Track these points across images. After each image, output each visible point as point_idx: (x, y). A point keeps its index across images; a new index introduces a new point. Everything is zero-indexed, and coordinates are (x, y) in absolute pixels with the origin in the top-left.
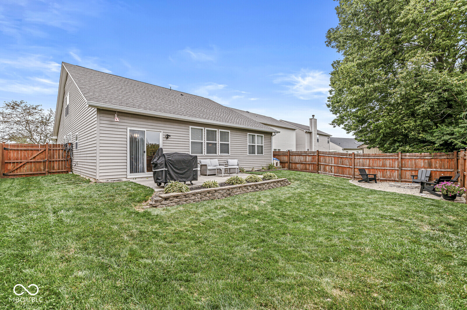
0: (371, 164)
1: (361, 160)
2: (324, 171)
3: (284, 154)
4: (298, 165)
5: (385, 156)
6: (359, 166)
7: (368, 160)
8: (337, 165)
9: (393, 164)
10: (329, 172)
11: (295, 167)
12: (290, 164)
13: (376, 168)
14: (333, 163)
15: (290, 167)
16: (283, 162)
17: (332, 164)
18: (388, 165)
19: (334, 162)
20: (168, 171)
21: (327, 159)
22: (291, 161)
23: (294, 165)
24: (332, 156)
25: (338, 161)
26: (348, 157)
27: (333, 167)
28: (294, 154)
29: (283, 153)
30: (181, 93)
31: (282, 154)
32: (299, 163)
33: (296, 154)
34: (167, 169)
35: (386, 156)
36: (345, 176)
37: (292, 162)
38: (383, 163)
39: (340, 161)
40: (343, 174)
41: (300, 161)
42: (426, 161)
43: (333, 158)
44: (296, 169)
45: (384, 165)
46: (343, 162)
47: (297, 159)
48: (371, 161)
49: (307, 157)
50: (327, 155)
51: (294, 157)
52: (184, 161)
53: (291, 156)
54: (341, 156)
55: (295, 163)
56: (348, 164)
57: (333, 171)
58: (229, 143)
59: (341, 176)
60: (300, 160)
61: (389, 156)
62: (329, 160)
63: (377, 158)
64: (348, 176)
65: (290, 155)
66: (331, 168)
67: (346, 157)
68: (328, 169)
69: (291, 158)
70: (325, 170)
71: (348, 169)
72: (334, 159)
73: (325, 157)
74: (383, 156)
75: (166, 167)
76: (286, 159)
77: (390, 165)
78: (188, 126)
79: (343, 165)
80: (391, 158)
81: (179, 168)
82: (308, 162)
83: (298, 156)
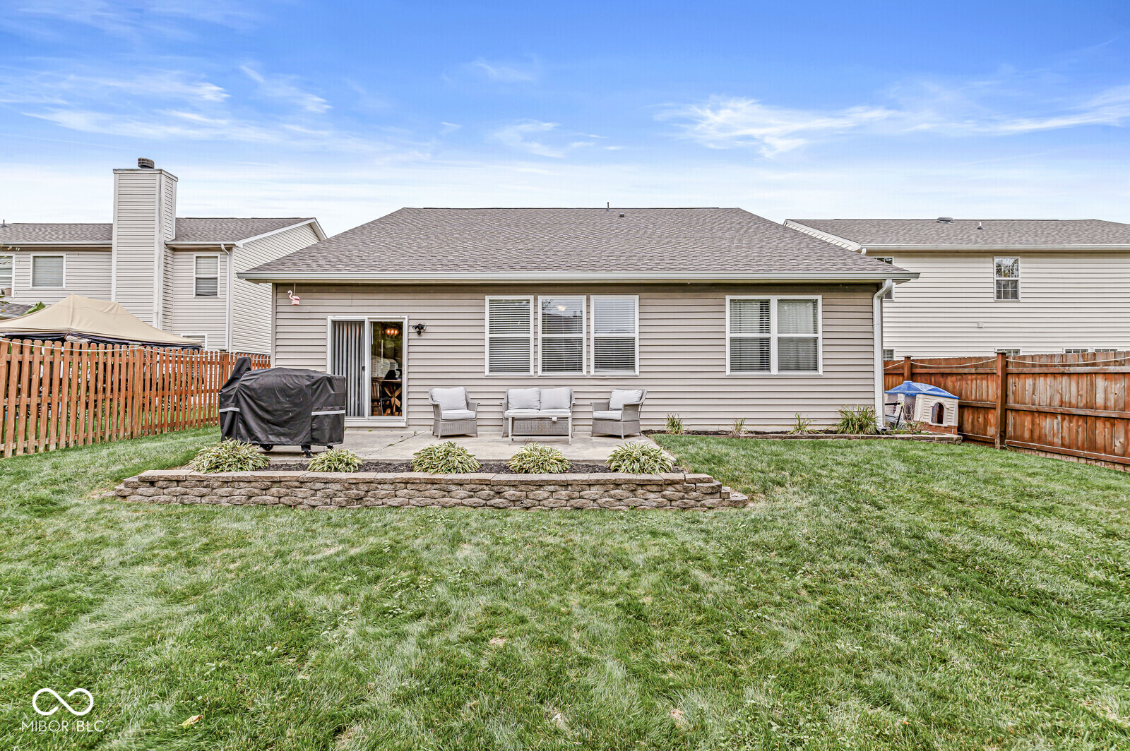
3: (980, 370)
4: (1048, 424)
11: (1032, 432)
12: (1010, 416)
15: (1010, 429)
16: (979, 404)
20: (241, 414)
22: (1011, 403)
23: (1027, 421)
28: (1026, 370)
29: (976, 367)
30: (617, 214)
31: (973, 371)
32: (1054, 415)
33: (1037, 370)
34: (238, 410)
37: (1017, 406)
41: (1056, 403)
44: (1038, 444)
47: (1043, 392)
49: (1100, 382)
51: (1029, 381)
52: (284, 390)
53: (1011, 380)
55: (1032, 412)
58: (636, 335)
60: (1057, 398)
65: (1006, 375)
69: (1011, 388)
75: (237, 404)
76: (989, 390)
78: (479, 296)
81: (270, 409)
83: (1049, 380)
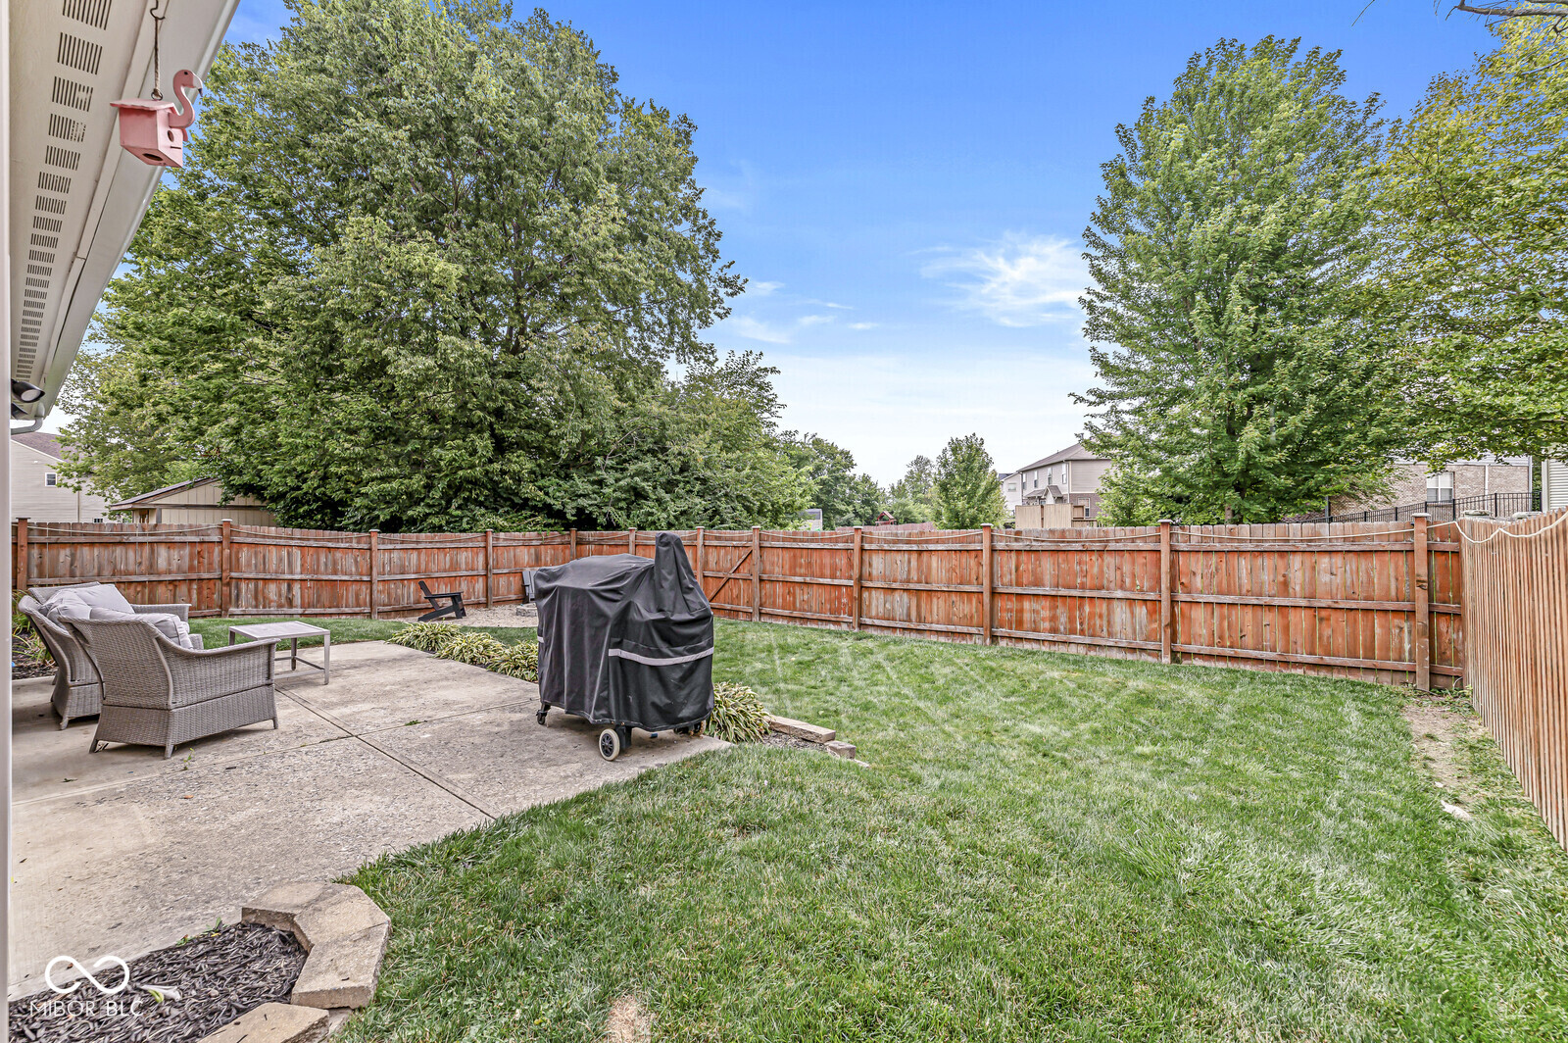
0: (423, 567)
1: (395, 555)
2: (256, 606)
5: (455, 541)
6: (390, 573)
7: (415, 554)
8: (315, 577)
9: (473, 561)
10: (280, 606)
13: (437, 575)
14: (299, 569)
17: (291, 573)
18: (463, 566)
19: (302, 565)
21: (273, 555)
22: (35, 578)
24: (292, 543)
25: (318, 560)
26: (355, 545)
27: (296, 588)
35: (460, 541)
36: (347, 610)
37: (46, 580)
38: (451, 559)
39: (323, 559)
40: (337, 607)
42: (532, 550)
43: (297, 553)
45: (455, 566)
46: (335, 563)
48: (423, 556)
49: (162, 551)
50: (269, 541)
54: (330, 545)
56: (354, 569)
57: (297, 601)
59: (331, 614)
61: (466, 540)
62: (281, 560)
63: (438, 545)
64: (357, 610)
66: (290, 588)
67: (347, 545)
68: (273, 596)
70: (259, 598)
71: (354, 587)
72: (303, 557)
73: (261, 549)
74: (452, 542)
77: (467, 563)
79: (335, 573)
80: (470, 545)
82: (170, 572)
